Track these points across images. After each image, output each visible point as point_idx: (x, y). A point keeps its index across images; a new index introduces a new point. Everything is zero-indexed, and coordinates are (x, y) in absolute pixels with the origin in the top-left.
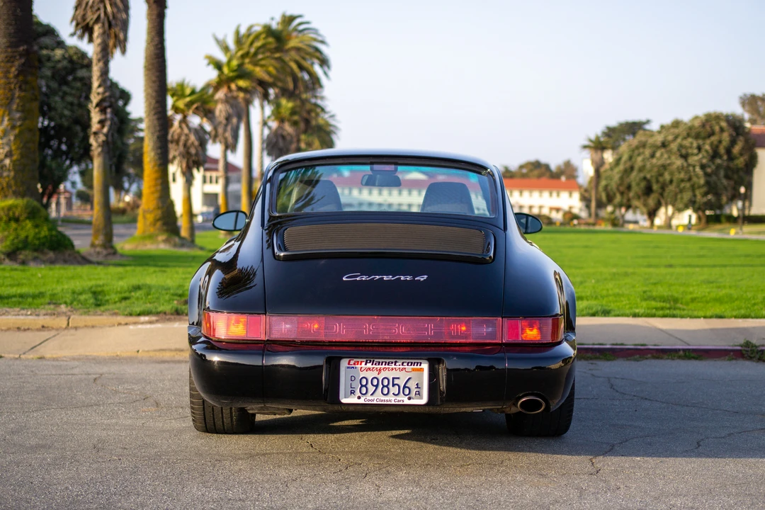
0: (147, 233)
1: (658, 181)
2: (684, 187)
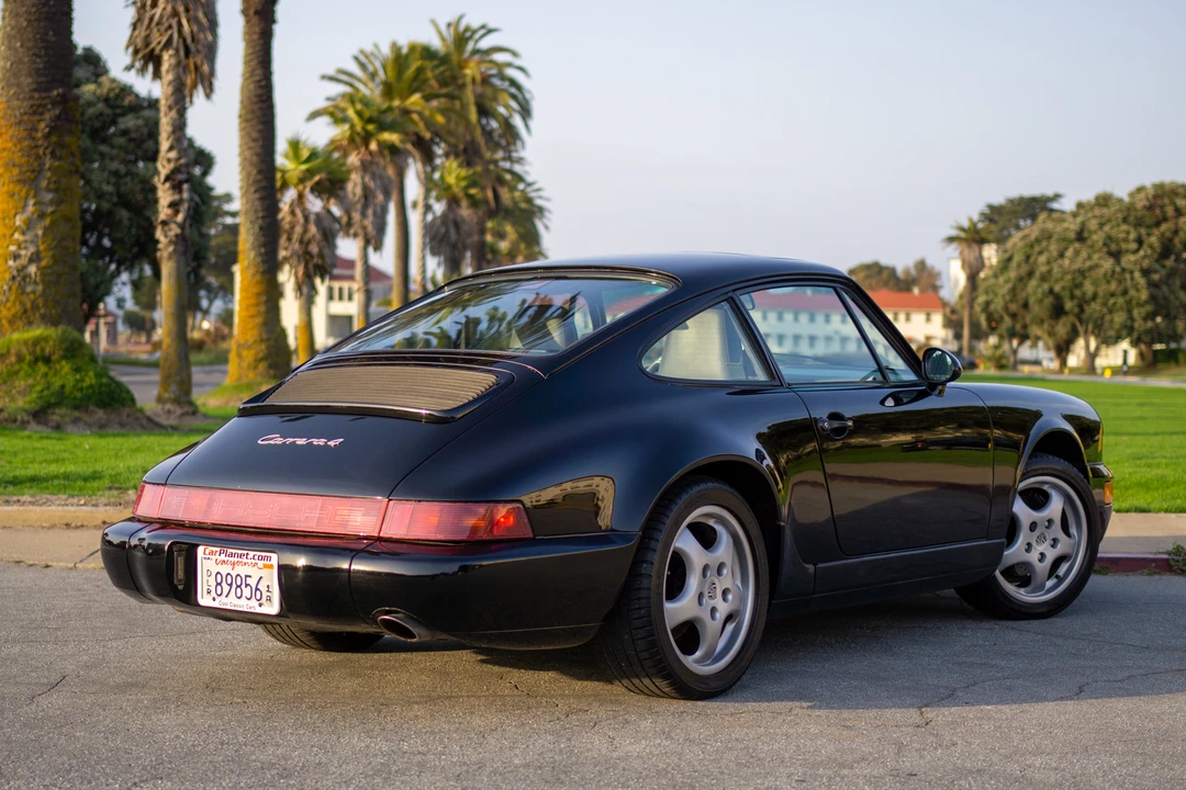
0: (245, 381)
1: (1072, 297)
2: (1115, 304)
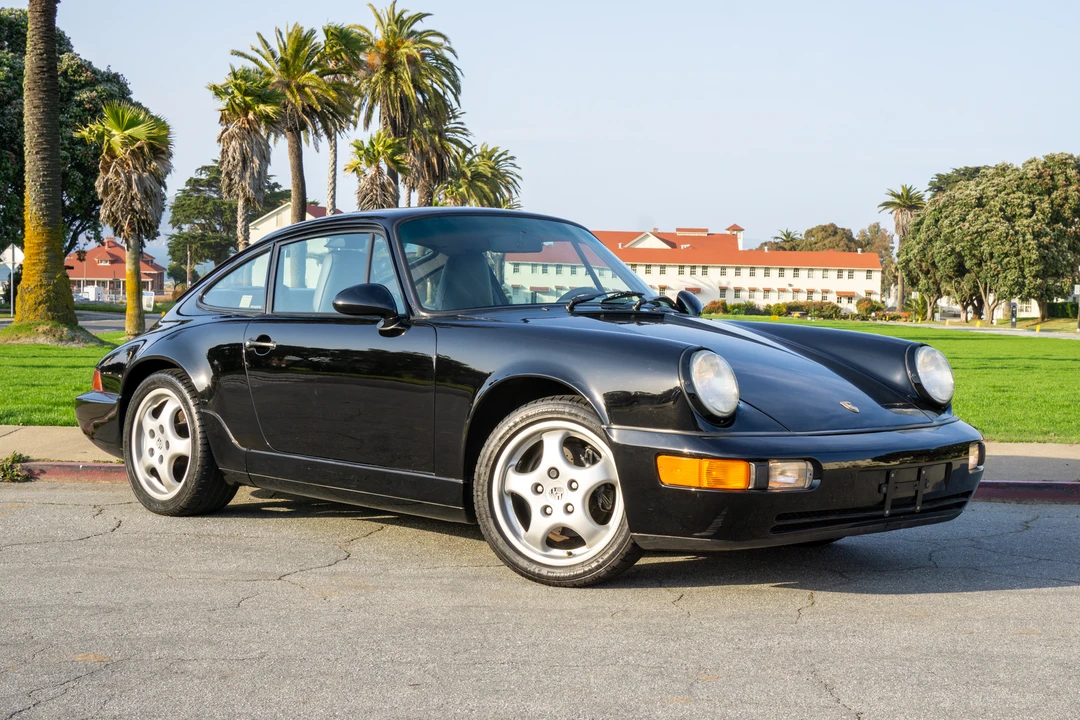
1: (972, 256)
2: (1008, 263)
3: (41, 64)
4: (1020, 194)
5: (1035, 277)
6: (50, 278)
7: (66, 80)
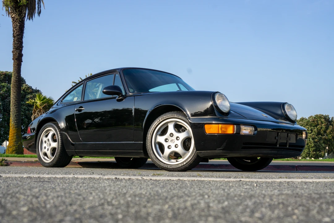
3: (16, 80)
4: (308, 126)
5: (313, 151)
6: (17, 143)
7: (24, 92)
